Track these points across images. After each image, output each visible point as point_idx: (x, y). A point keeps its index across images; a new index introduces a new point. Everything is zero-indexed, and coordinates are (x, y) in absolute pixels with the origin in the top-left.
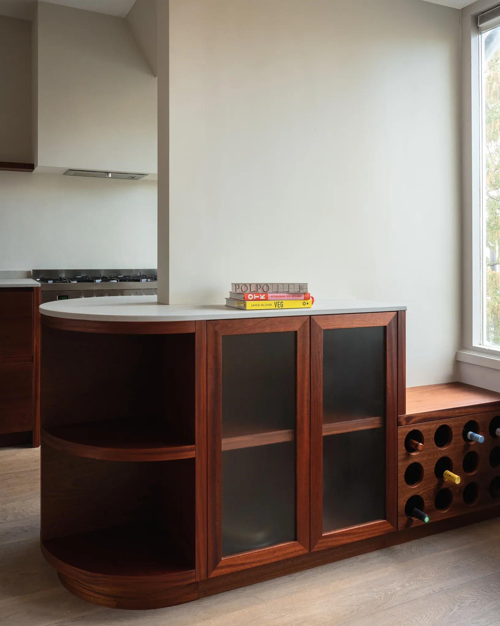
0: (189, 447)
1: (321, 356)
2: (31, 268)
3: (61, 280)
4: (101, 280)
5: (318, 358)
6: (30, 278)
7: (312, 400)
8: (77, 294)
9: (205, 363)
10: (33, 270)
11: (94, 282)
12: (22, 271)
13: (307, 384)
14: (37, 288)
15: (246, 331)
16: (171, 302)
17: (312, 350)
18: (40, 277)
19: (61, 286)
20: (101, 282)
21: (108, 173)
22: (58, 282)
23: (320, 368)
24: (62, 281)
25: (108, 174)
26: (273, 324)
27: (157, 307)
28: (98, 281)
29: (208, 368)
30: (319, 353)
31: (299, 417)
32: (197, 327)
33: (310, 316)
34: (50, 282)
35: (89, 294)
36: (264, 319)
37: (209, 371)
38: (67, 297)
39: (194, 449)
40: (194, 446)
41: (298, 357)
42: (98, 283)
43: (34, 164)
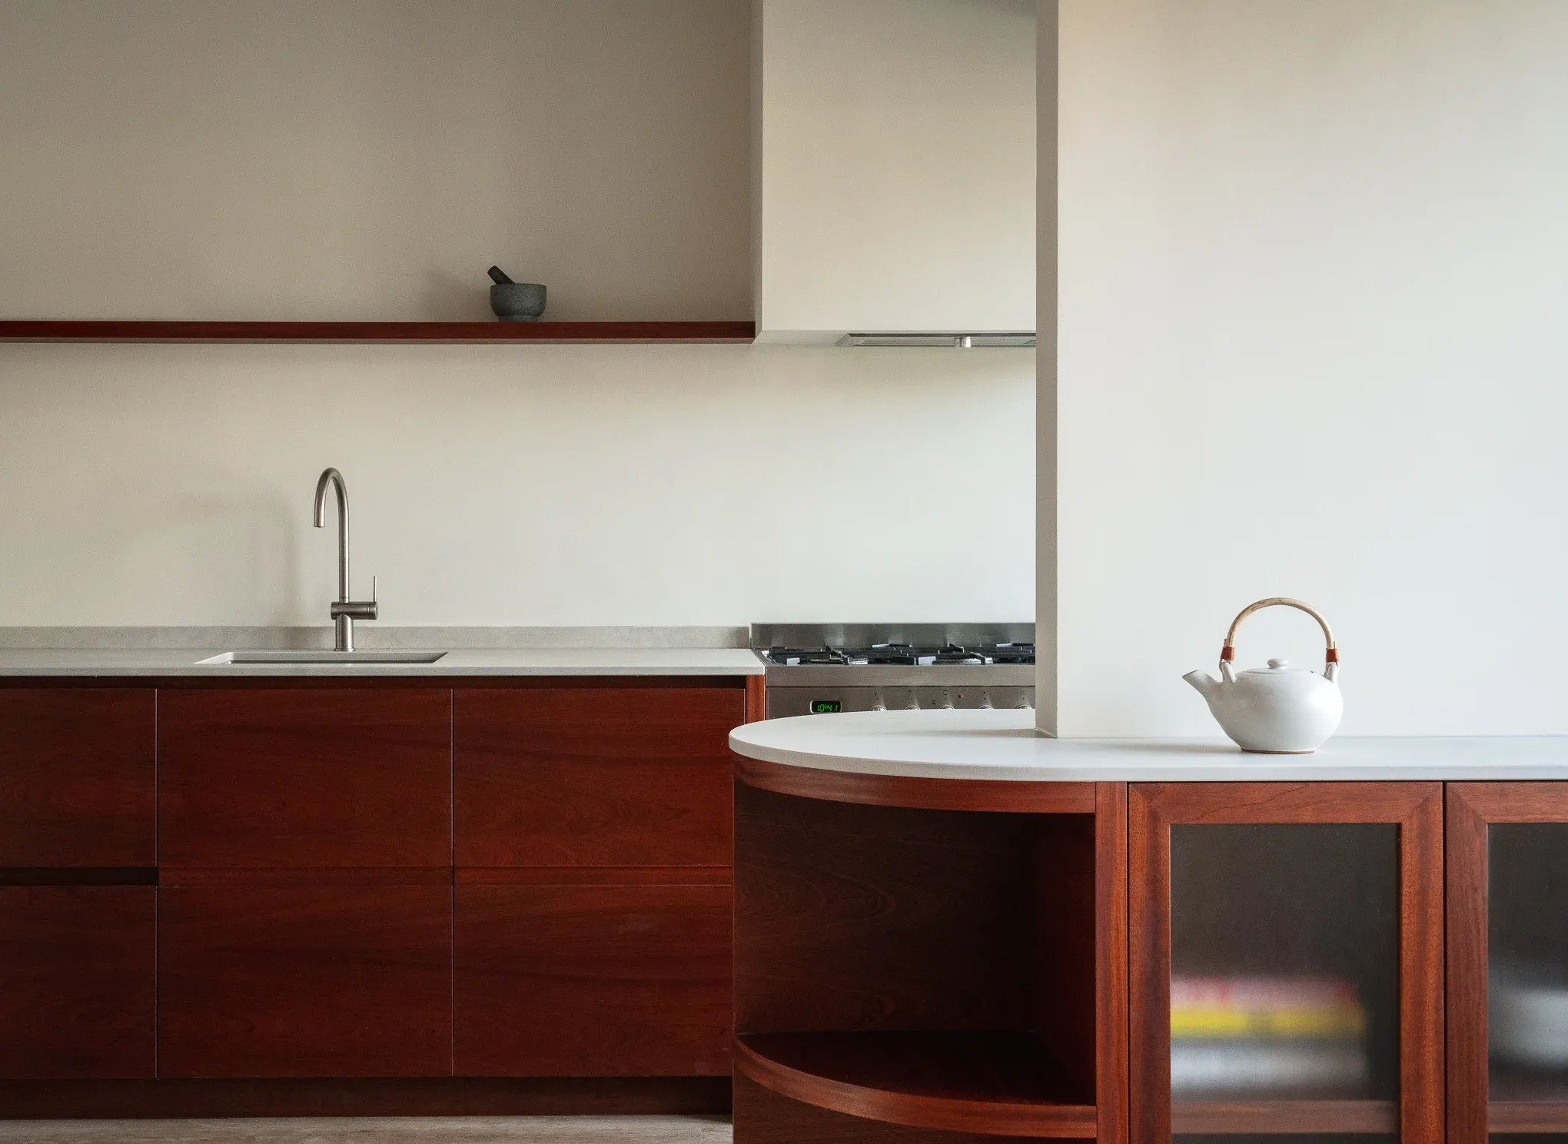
0: (1079, 1108)
1: (1480, 898)
2: (747, 617)
3: (827, 654)
4: (934, 658)
5: (1470, 907)
6: (746, 647)
7: (1453, 1025)
8: (863, 699)
9: (1123, 893)
10: (754, 625)
11: (912, 663)
12: (724, 628)
13: (1433, 976)
14: (757, 678)
15: (1241, 816)
16: (1059, 734)
17: (1452, 877)
18: (774, 645)
19: (820, 673)
20: (934, 663)
21: (962, 336)
22: (814, 662)
23: (1478, 933)
24: (825, 660)
25: (961, 339)
26: (1325, 801)
27: (1032, 742)
28: (927, 661)
29: (1131, 907)
30: (1475, 890)
31: (1406, 1068)
32: (1100, 798)
33: (1445, 782)
34: (793, 662)
35: (899, 699)
36: (1297, 786)
37: (1135, 916)
38: (835, 706)
39: (1094, 1117)
40: (1092, 1108)
41: (1404, 898)
42: (926, 668)
43: (754, 323)
